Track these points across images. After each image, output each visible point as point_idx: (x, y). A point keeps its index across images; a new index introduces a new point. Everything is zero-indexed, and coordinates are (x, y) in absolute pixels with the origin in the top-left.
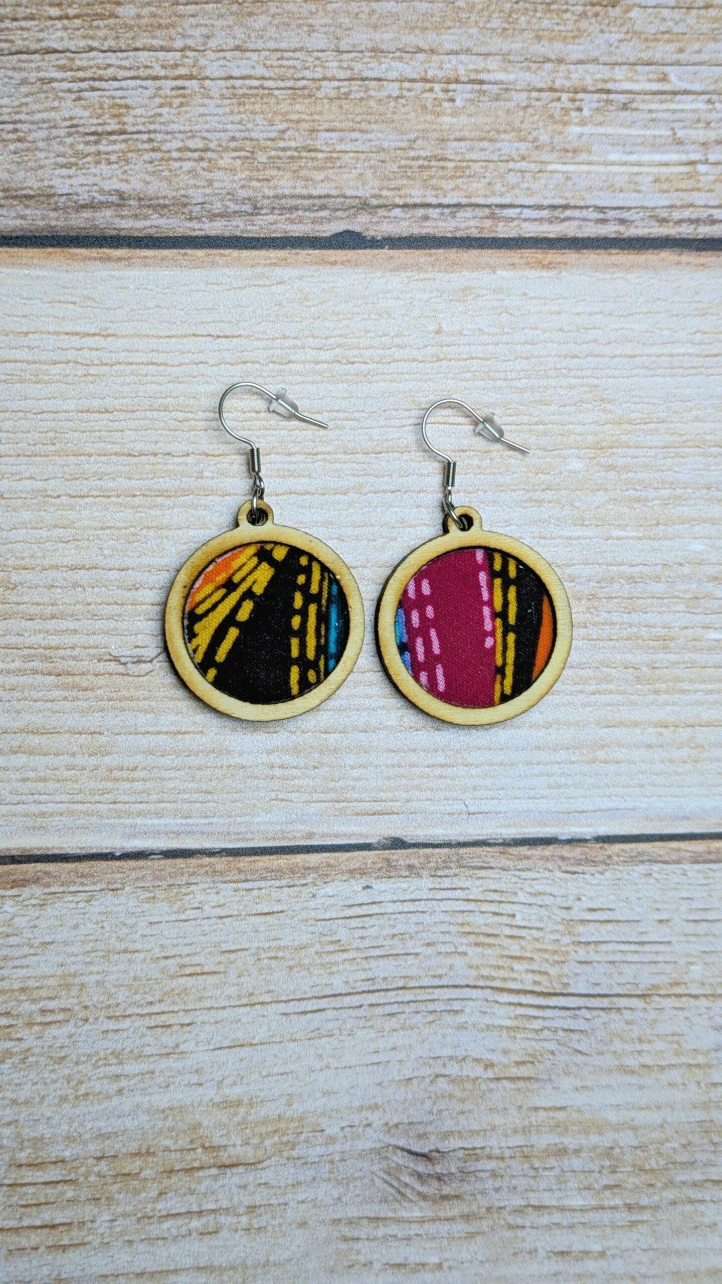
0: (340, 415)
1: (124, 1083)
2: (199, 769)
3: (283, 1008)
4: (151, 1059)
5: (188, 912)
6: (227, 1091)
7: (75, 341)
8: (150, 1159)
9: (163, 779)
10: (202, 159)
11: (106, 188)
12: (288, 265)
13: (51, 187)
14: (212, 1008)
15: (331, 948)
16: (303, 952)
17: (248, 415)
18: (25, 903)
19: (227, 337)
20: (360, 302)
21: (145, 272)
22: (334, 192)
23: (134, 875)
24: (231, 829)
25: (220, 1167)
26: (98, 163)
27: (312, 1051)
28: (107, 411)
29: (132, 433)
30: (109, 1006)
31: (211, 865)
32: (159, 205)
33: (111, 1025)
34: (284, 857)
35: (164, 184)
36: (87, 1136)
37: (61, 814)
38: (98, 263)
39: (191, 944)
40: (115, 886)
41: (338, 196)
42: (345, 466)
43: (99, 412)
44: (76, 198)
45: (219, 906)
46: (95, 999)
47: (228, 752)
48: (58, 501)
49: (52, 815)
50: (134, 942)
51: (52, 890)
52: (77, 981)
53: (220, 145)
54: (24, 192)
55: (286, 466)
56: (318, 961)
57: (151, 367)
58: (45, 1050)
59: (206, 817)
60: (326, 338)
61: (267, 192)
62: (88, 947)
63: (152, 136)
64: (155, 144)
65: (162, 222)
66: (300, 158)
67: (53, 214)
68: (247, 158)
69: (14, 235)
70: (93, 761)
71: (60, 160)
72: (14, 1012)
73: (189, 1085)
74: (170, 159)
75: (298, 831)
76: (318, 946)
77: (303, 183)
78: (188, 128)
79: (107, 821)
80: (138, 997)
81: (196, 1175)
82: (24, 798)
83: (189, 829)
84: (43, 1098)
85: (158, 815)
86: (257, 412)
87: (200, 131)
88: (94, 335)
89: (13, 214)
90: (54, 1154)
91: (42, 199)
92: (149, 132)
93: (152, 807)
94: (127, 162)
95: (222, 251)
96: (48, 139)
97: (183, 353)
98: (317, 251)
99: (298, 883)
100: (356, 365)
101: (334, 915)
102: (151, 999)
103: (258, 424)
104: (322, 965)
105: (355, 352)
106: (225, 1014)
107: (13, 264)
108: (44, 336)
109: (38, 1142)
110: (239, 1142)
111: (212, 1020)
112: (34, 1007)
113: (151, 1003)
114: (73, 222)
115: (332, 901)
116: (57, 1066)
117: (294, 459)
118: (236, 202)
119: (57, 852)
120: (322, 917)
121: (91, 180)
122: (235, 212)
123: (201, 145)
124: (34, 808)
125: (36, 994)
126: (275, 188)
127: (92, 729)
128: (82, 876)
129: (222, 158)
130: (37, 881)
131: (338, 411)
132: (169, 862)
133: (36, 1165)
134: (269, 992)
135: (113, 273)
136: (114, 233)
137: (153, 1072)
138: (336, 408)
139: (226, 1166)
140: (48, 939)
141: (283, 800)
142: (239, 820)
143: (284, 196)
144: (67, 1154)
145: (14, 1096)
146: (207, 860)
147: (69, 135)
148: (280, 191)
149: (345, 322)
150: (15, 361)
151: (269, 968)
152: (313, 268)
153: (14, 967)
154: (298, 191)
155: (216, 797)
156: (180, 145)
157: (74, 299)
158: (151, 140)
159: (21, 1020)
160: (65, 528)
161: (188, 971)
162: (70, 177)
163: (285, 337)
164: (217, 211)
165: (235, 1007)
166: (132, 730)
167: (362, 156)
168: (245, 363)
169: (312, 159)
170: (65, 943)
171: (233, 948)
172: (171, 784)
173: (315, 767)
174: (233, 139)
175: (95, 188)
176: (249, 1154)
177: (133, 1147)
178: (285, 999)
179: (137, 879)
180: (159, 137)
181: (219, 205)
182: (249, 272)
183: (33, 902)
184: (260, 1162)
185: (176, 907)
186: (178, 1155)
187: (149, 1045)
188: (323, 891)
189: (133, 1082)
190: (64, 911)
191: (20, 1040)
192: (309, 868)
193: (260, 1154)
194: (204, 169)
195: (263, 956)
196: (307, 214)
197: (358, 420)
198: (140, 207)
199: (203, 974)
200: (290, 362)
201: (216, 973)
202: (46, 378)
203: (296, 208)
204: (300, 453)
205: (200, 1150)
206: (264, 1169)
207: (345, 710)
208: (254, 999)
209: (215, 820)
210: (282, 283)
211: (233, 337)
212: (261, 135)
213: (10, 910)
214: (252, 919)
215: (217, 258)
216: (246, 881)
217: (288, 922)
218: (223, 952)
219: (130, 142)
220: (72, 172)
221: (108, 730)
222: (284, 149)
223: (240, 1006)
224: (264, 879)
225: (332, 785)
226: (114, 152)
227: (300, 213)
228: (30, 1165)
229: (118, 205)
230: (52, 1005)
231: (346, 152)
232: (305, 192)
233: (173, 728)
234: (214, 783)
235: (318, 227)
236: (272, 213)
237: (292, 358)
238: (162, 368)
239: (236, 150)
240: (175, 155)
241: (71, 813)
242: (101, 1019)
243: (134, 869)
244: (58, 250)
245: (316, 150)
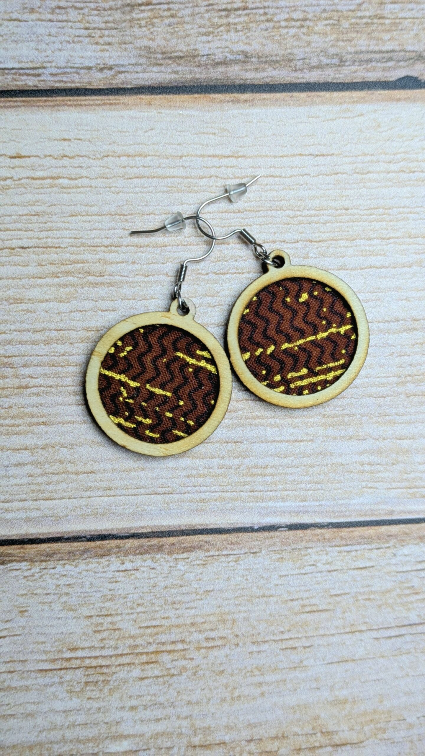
0: (405, 210)
1: (265, 688)
2: (312, 466)
3: (375, 634)
4: (284, 671)
5: (306, 568)
6: (337, 693)
7: (216, 162)
8: (285, 741)
9: (286, 474)
10: (302, 26)
11: (235, 50)
12: (366, 102)
13: (196, 50)
14: (325, 635)
15: (407, 592)
16: (388, 595)
17: (339, 212)
18: (192, 563)
19: (324, 155)
20: (418, 128)
21: (264, 110)
22: (398, 48)
23: (268, 542)
24: (335, 509)
25: (333, 746)
26: (228, 31)
27: (396, 664)
28: (239, 212)
29: (257, 226)
30: (253, 635)
31: (322, 534)
32: (273, 61)
33: (255, 648)
34: (373, 528)
35: (276, 46)
36: (241, 726)
37: (216, 500)
38: (230, 104)
39: (310, 590)
40: (255, 550)
41: (400, 51)
42: (410, 247)
43: (234, 212)
44: (213, 57)
45: (328, 563)
46: (243, 630)
47: (331, 454)
48: (206, 277)
49: (209, 500)
50: (269, 589)
51: (211, 553)
52: (230, 617)
53: (315, 16)
54: (176, 54)
55: (367, 248)
56: (399, 601)
57: (270, 179)
58: (210, 666)
59: (317, 501)
60: (395, 154)
61: (350, 49)
62: (237, 594)
63: (267, 10)
64: (269, 17)
65: (275, 73)
66: (372, 23)
67: (197, 70)
68: (334, 25)
69: (170, 85)
70: (236, 462)
71: (202, 30)
72: (187, 640)
73: (311, 689)
74: (280, 27)
75: (382, 510)
76: (398, 590)
77: (375, 42)
78: (292, 4)
79: (248, 504)
80: (273, 628)
81: (317, 751)
82: (189, 489)
83: (305, 509)
84: (209, 700)
85: (284, 499)
86: (346, 209)
87: (301, 6)
88: (229, 156)
89: (169, 70)
90: (217, 739)
91: (188, 58)
92: (264, 8)
93: (279, 494)
94: (249, 30)
95: (318, 93)
96: (192, 15)
97: (292, 168)
98: (386, 92)
99: (383, 546)
100: (416, 174)
101: (409, 569)
102: (282, 629)
103: (347, 218)
104: (401, 603)
105: (415, 164)
106: (334, 639)
107: (170, 107)
108: (194, 159)
109: (206, 730)
110: (347, 729)
111: (325, 644)
112: (200, 636)
113: (282, 632)
114: (212, 75)
115: (408, 558)
116: (218, 677)
117: (372, 242)
118: (328, 57)
119: (213, 526)
120: (401, 570)
121: (224, 44)
122: (327, 65)
123: (301, 16)
124: (197, 496)
125: (202, 627)
126: (355, 46)
127: (236, 439)
128: (232, 543)
129: (317, 25)
130: (200, 547)
131: (404, 207)
132: (292, 533)
133: (205, 746)
134: (365, 623)
135: (241, 111)
136: (241, 82)
137: (285, 681)
138: (402, 205)
139: (337, 745)
140: (209, 588)
141: (371, 488)
142: (341, 502)
143: (362, 52)
144: (227, 738)
145: (189, 698)
146: (318, 531)
147: (207, 11)
148: (358, 48)
149: (407, 143)
150: (174, 177)
151: (364, 606)
152: (384, 104)
153: (186, 609)
154: (371, 48)
155: (324, 486)
156: (287, 16)
157: (214, 131)
158: (265, 14)
159: (192, 645)
160: (213, 296)
161: (308, 609)
162: (209, 42)
163: (365, 155)
164: (314, 64)
165: (341, 634)
166: (263, 439)
167: (417, 21)
168: (337, 174)
169: (382, 24)
170: (222, 591)
171: (339, 592)
172: (292, 478)
173: (393, 464)
174: (324, 11)
175: (227, 50)
176: (353, 737)
177: (273, 732)
178: (376, 627)
179: (270, 545)
180: (271, 11)
181: (315, 59)
182: (338, 108)
183: (198, 562)
184: (361, 742)
185: (298, 565)
186: (304, 738)
187: (282, 662)
188: (401, 552)
189: (271, 687)
190: (220, 569)
191: (192, 659)
192: (391, 536)
193: (361, 737)
194: (304, 34)
195: (360, 598)
196: (379, 64)
197: (418, 213)
198: (260, 62)
199: (318, 611)
200: (369, 172)
201: (327, 610)
202: (196, 188)
203: (370, 60)
204: (377, 238)
205: (319, 734)
206: (364, 747)
207: (414, 422)
208: (354, 629)
209: (324, 503)
210: (362, 115)
211: (328, 155)
212: (345, 8)
213: (182, 568)
214: (352, 572)
215: (315, 98)
216: (347, 545)
217: (377, 573)
218: (332, 596)
219: (251, 16)
220: (210, 38)
221: (246, 440)
222: (361, 18)
223: (344, 633)
224: (359, 544)
225: (405, 476)
226: (240, 23)
227: (374, 64)
228: (201, 746)
229: (244, 62)
230: (213, 634)
231: (405, 18)
232: (376, 48)
233: (292, 438)
234: (322, 477)
235: (387, 74)
236: (353, 65)
237: (370, 169)
238: (277, 179)
239: (326, 19)
240: (283, 24)
241: (223, 499)
242: (248, 644)
243: (268, 538)
244: (202, 96)
245: (384, 18)
